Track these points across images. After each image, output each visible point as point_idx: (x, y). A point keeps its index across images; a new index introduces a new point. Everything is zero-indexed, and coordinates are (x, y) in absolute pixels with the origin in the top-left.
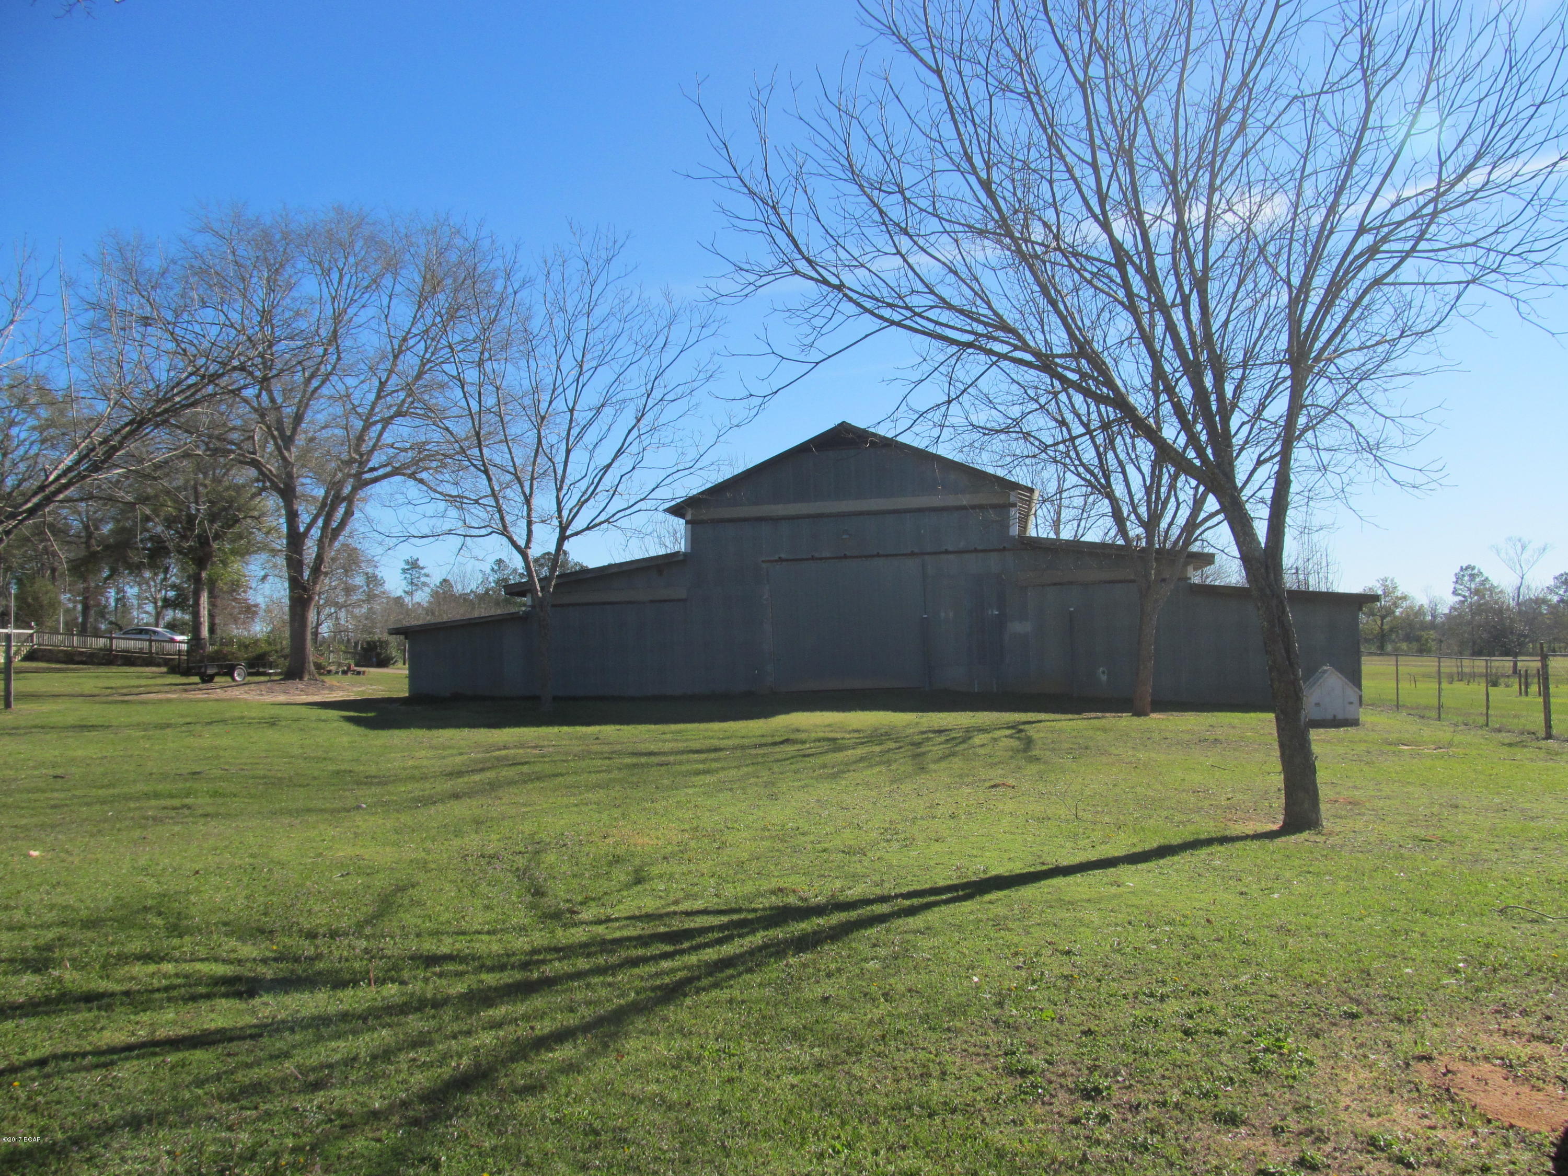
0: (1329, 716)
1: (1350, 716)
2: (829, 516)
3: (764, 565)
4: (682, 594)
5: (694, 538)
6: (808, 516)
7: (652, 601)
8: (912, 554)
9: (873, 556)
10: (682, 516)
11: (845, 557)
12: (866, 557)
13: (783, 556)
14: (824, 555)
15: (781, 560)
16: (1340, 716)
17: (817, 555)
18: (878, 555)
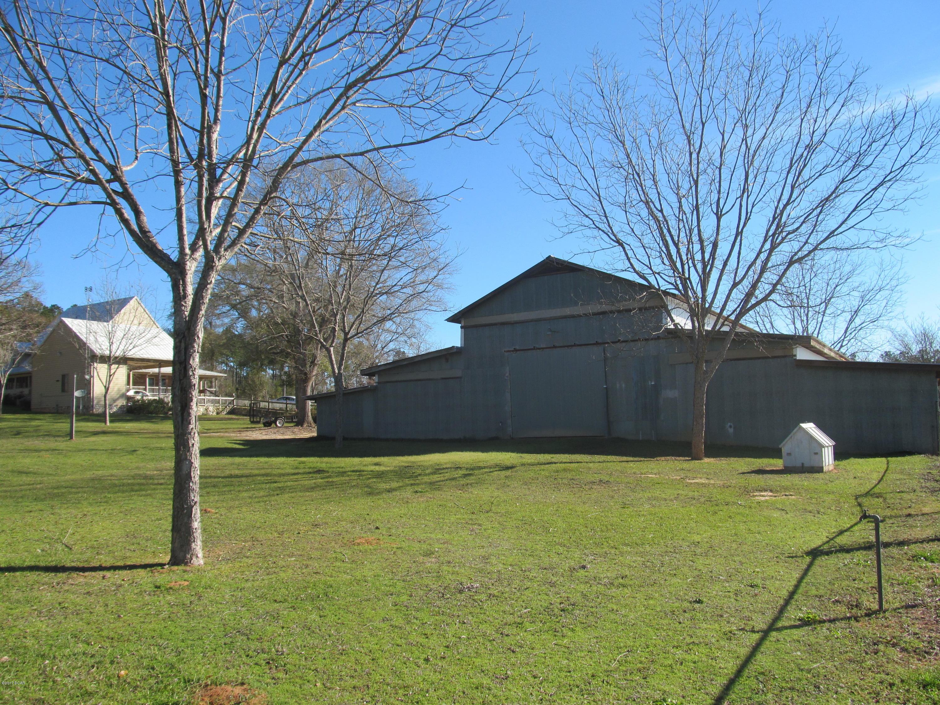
0: (799, 464)
1: (816, 464)
2: (545, 319)
3: (506, 354)
4: (458, 373)
5: (466, 337)
6: (532, 321)
7: (443, 379)
8: (597, 344)
9: (572, 346)
10: (459, 322)
11: (555, 347)
12: (568, 346)
13: (517, 348)
14: (542, 346)
15: (516, 350)
16: (807, 465)
17: (537, 346)
18: (575, 345)
